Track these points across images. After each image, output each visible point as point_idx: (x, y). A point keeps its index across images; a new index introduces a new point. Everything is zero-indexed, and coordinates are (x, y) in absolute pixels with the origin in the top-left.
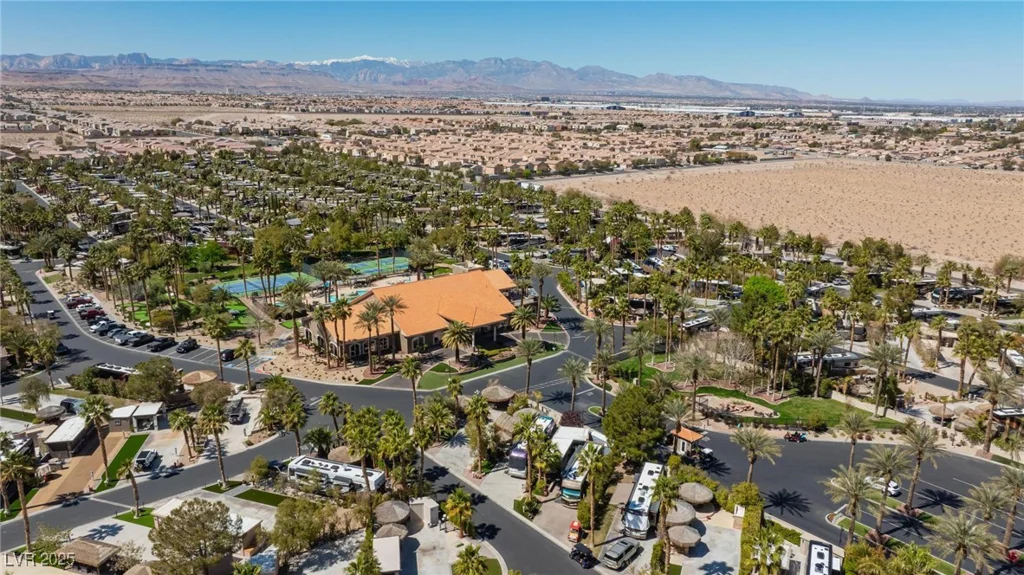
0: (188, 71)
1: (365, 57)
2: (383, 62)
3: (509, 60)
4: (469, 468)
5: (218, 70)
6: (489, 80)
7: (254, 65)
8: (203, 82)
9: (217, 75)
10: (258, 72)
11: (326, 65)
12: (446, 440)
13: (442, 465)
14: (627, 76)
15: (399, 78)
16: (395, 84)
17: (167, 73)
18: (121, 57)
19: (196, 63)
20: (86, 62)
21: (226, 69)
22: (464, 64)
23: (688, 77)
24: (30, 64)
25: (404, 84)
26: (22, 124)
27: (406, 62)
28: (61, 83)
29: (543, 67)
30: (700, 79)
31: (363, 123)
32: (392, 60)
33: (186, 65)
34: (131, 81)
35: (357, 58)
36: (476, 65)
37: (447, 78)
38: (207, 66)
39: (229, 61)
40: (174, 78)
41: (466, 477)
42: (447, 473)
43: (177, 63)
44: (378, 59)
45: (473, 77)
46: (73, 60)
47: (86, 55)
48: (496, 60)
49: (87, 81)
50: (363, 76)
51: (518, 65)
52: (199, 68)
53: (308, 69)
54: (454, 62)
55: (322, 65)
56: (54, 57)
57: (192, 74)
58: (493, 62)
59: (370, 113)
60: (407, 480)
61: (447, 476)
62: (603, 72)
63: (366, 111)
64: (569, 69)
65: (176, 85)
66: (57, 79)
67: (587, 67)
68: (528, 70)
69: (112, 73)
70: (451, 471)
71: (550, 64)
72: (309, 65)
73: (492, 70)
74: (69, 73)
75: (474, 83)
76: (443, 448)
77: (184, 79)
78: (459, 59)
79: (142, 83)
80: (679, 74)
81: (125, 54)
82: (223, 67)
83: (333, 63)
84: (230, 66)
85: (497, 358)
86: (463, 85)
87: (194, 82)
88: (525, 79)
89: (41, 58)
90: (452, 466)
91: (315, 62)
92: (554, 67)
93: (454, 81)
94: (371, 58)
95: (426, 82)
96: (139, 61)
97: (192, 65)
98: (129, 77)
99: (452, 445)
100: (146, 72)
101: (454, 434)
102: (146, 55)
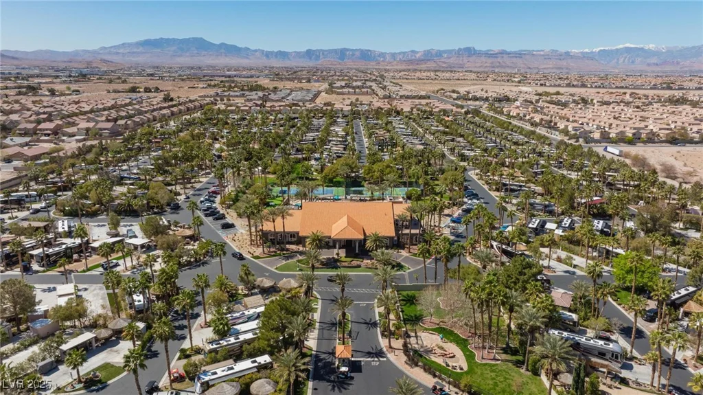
0: (497, 57)
1: (628, 45)
2: (642, 48)
5: (516, 57)
7: (542, 53)
8: (504, 64)
9: (514, 60)
10: (543, 58)
11: (595, 52)
15: (654, 60)
16: (649, 65)
17: (483, 59)
18: (460, 50)
19: (503, 53)
20: (439, 54)
21: (523, 56)
24: (412, 56)
25: (657, 65)
26: (357, 90)
27: (663, 47)
28: (422, 66)
31: (562, 94)
32: (652, 46)
33: (496, 54)
34: (461, 64)
35: (621, 46)
38: (509, 54)
39: (525, 51)
40: (486, 62)
43: (492, 52)
44: (638, 46)
46: (434, 52)
47: (441, 49)
49: (436, 65)
50: (623, 59)
52: (504, 55)
53: (580, 55)
55: (592, 52)
56: (425, 51)
57: (499, 60)
59: (592, 87)
63: (589, 86)
65: (486, 67)
66: (420, 64)
69: (451, 60)
72: (582, 53)
74: (428, 60)
77: (492, 63)
79: (466, 66)
81: (462, 47)
82: (519, 55)
83: (601, 50)
84: (525, 54)
87: (498, 64)
89: (417, 52)
91: (587, 50)
94: (632, 46)
95: (678, 63)
96: (470, 52)
97: (500, 53)
98: (461, 62)
100: (471, 59)
102: (474, 48)
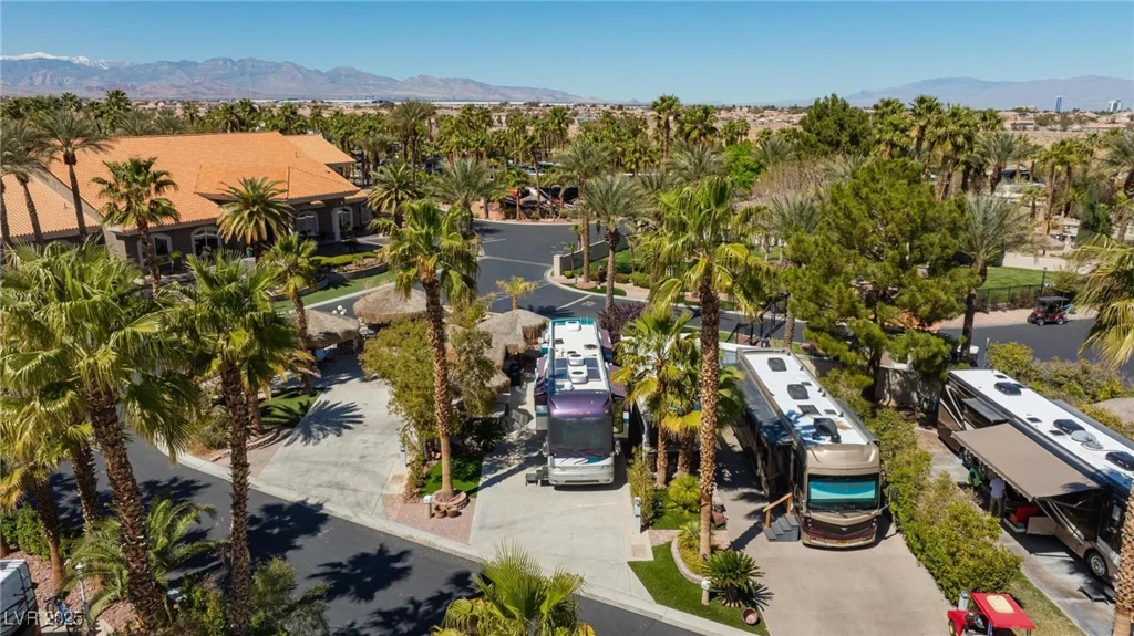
1: (40, 55)
2: (69, 62)
3: (241, 60)
4: (399, 489)
6: (217, 84)
12: (282, 426)
13: (291, 496)
14: (385, 79)
15: (96, 83)
16: (90, 90)
22: (183, 65)
23: (455, 80)
27: (102, 62)
29: (284, 69)
30: (466, 82)
32: (82, 59)
35: (29, 56)
36: (199, 67)
37: (162, 82)
41: (400, 520)
42: (324, 518)
44: (60, 58)
45: (197, 81)
48: (225, 60)
50: (40, 79)
51: (253, 66)
54: (169, 63)
58: (221, 63)
60: (163, 577)
61: (325, 530)
62: (358, 75)
64: (317, 72)
67: (338, 68)
68: (267, 72)
70: (336, 508)
71: (293, 65)
73: (220, 72)
75: (200, 88)
76: (280, 449)
78: (177, 59)
80: (443, 77)
85: (353, 268)
86: (184, 91)
88: (265, 82)
90: (334, 494)
92: (299, 69)
93: (173, 86)
94: (49, 57)
95: (134, 87)
99: (308, 436)
101: (305, 408)
